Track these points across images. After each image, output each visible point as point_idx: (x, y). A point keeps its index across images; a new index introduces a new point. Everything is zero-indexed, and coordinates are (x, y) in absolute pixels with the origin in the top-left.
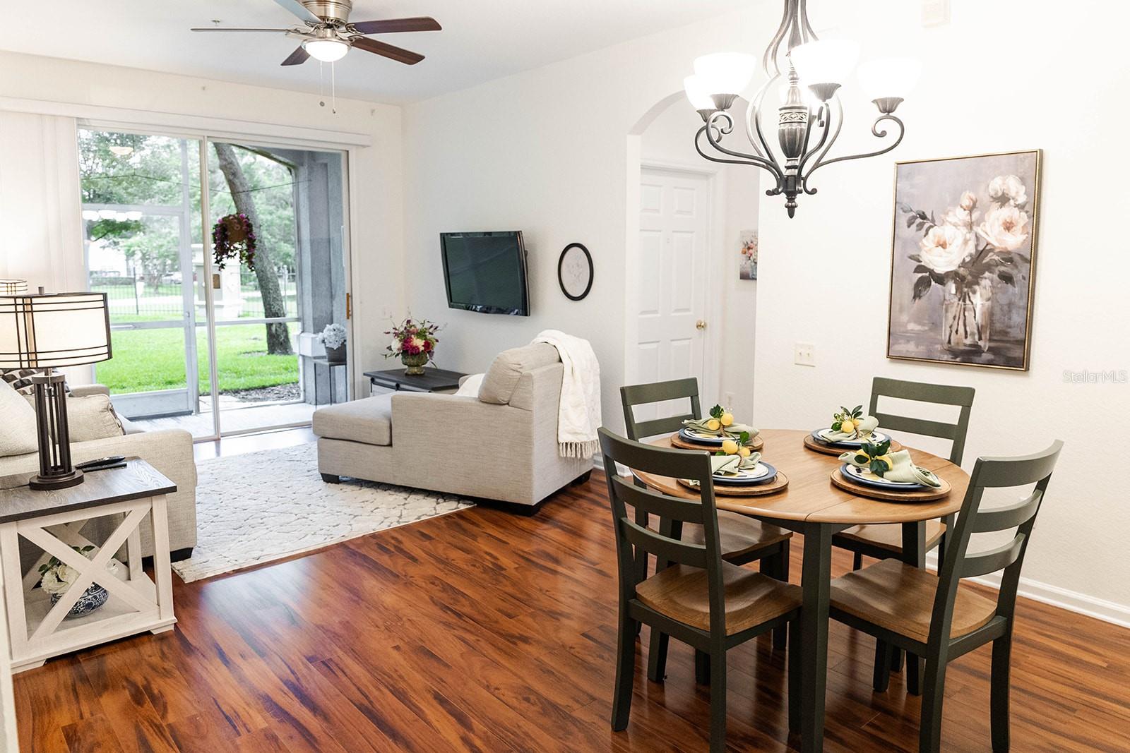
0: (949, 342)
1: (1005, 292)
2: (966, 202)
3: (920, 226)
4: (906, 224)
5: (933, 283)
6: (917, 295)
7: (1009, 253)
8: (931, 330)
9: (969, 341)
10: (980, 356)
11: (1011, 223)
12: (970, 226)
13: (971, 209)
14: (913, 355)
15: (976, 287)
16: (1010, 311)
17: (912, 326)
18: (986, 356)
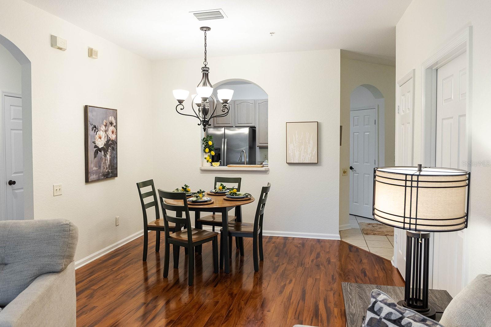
0: (103, 172)
1: (113, 153)
2: (105, 124)
3: (95, 130)
4: (91, 130)
5: (99, 152)
6: (95, 157)
7: (113, 140)
8: (99, 169)
9: (107, 171)
10: (109, 175)
11: (113, 131)
12: (106, 131)
13: (106, 126)
14: (95, 179)
15: (108, 152)
16: (114, 159)
17: (95, 168)
18: (111, 175)
